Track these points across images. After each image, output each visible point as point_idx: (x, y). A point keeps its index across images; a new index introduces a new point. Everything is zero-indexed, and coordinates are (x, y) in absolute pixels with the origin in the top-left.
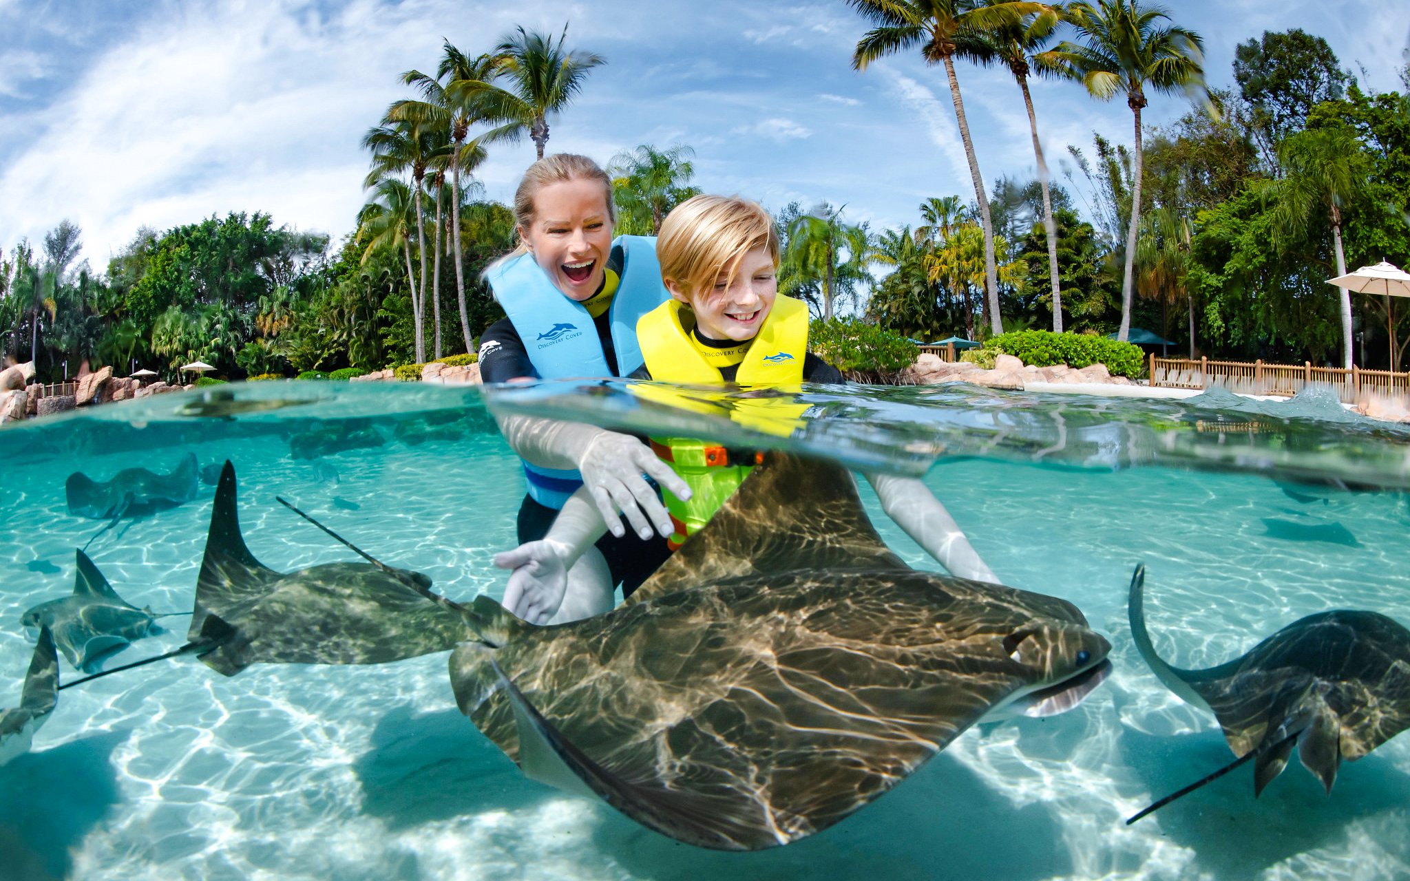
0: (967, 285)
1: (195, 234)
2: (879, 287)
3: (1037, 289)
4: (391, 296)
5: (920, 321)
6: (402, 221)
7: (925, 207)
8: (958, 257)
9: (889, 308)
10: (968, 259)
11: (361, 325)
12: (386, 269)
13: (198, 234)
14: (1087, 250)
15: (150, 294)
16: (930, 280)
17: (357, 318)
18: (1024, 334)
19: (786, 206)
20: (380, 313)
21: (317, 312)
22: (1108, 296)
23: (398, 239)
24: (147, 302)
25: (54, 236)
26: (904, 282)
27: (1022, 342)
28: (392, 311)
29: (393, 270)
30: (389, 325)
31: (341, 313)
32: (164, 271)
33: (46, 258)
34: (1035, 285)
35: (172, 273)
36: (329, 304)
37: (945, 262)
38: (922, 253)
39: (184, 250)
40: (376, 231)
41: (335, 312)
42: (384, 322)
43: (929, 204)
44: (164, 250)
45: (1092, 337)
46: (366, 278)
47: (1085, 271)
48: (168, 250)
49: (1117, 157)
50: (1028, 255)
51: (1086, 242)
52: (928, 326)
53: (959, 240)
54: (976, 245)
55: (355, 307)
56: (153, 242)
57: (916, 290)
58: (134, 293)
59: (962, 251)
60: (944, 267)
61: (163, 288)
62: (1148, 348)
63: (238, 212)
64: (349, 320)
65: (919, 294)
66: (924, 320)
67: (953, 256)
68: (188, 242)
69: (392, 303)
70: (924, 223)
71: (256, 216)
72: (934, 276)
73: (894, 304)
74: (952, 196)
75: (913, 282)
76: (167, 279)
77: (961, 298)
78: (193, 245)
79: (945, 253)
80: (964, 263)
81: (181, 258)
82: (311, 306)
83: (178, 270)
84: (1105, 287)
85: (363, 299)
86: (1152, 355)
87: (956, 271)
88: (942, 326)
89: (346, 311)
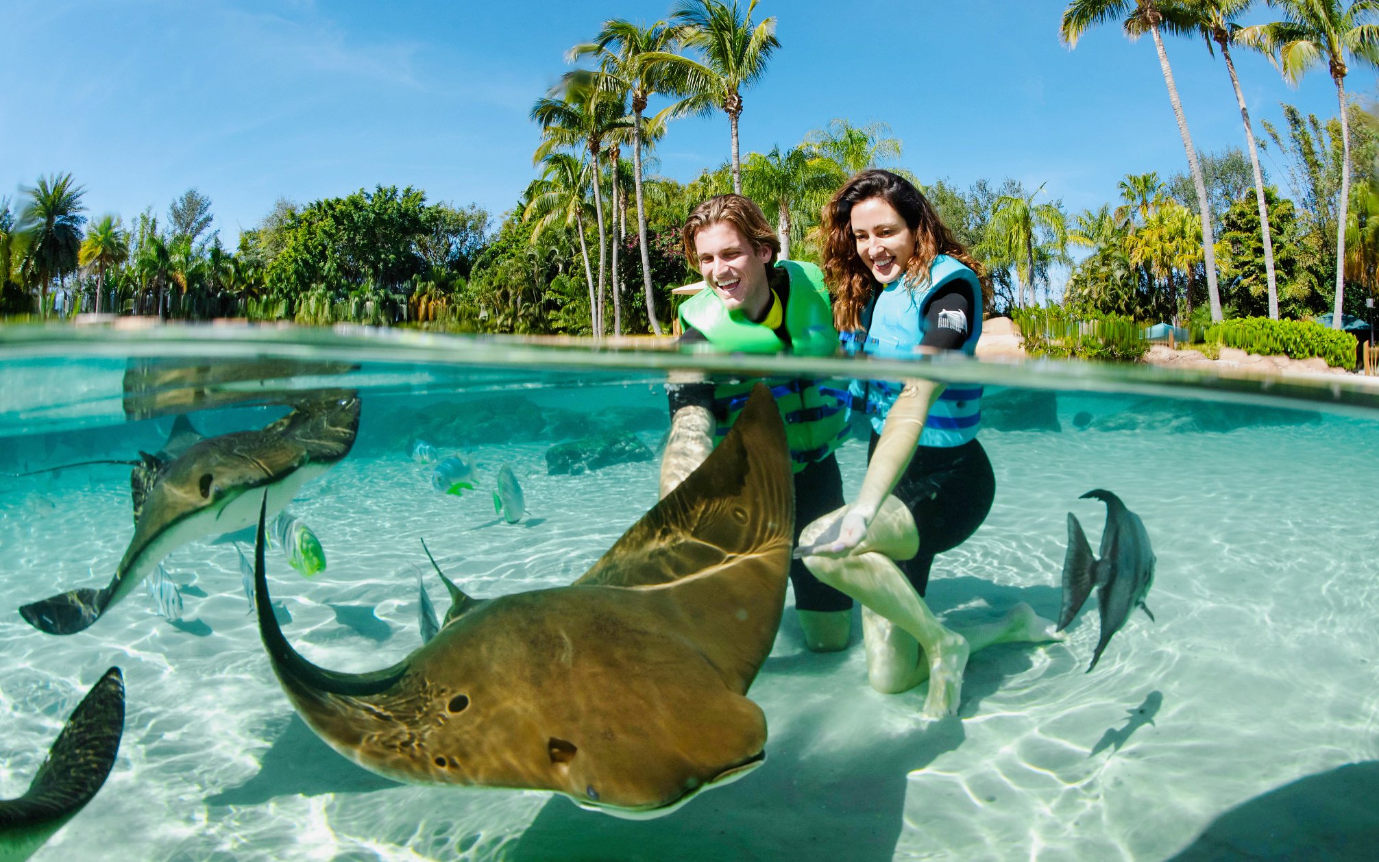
0: (1170, 269)
1: (339, 208)
2: (1079, 270)
3: (1239, 272)
4: (561, 276)
5: (1123, 307)
6: (576, 198)
7: (1123, 185)
8: (1161, 238)
9: (1090, 292)
10: (1172, 239)
11: (528, 307)
12: (554, 248)
13: (344, 208)
14: (1288, 228)
15: (291, 268)
16: (1132, 263)
17: (523, 301)
18: (1245, 321)
19: (974, 184)
20: (547, 296)
21: (477, 293)
22: (1314, 280)
23: (571, 218)
24: (288, 279)
25: (180, 205)
26: (1104, 264)
27: (1244, 330)
28: (561, 293)
29: (561, 249)
30: (558, 308)
31: (505, 296)
32: (305, 245)
33: (171, 228)
34: (1236, 267)
35: (316, 248)
36: (491, 283)
37: (1147, 244)
38: (1123, 232)
39: (329, 223)
40: (545, 209)
41: (498, 293)
42: (551, 305)
43: (1127, 182)
44: (305, 224)
45: (1310, 324)
46: (532, 257)
47: (1289, 252)
48: (310, 224)
49: (1308, 127)
50: (1229, 235)
51: (1288, 221)
52: (1130, 311)
53: (1161, 220)
54: (1179, 225)
55: (521, 288)
56: (293, 215)
57: (1118, 274)
58: (273, 268)
59: (1165, 231)
60: (1147, 249)
61: (305, 262)
62: (1361, 335)
63: (387, 185)
64: (515, 302)
65: (1121, 278)
66: (1127, 305)
67: (1155, 237)
68: (333, 216)
69: (562, 285)
70: (1121, 203)
71: (408, 190)
72: (1136, 259)
73: (1096, 289)
74: (1151, 173)
75: (1114, 265)
76: (309, 252)
77: (1164, 281)
78: (338, 220)
79: (1147, 234)
80: (1168, 244)
81: (325, 232)
82: (469, 286)
83: (323, 245)
84: (1309, 269)
85: (530, 279)
86: (1366, 344)
87: (1159, 253)
88: (1146, 311)
89: (511, 292)
